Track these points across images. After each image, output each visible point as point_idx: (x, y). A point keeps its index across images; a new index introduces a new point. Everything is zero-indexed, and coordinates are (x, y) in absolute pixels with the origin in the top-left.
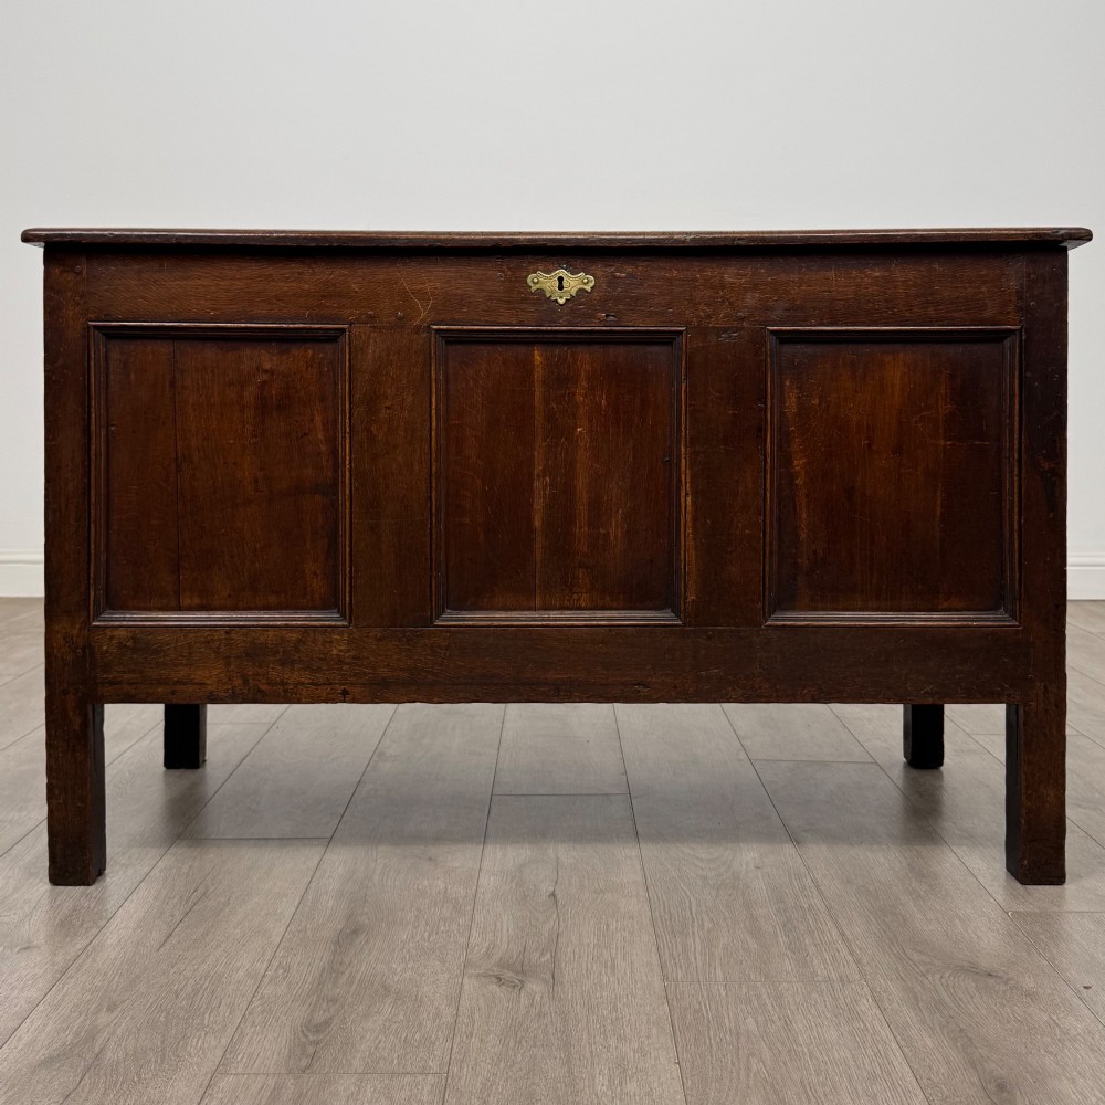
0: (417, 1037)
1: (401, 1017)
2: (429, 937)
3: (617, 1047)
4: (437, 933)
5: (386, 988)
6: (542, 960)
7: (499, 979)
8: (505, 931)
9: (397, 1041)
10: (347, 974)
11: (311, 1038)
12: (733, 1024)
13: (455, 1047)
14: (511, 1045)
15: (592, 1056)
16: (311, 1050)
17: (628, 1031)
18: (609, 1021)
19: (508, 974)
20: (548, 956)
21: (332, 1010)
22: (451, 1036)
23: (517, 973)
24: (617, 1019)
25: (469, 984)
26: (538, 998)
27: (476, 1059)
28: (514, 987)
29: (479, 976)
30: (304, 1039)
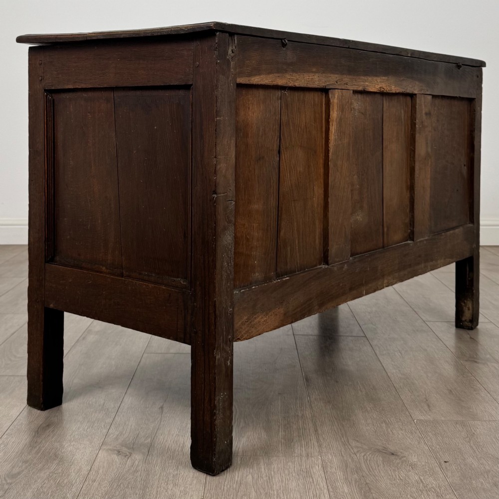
0: (65, 482)
1: (60, 471)
2: (87, 429)
3: (171, 489)
4: (92, 427)
5: (56, 456)
6: (145, 442)
7: (119, 452)
8: (129, 427)
9: (53, 483)
10: (37, 448)
11: (8, 481)
12: (239, 478)
13: (84, 487)
14: (115, 487)
15: (157, 493)
16: (6, 487)
17: (180, 481)
18: (172, 475)
19: (124, 449)
20: (149, 440)
21: (24, 467)
22: (84, 481)
23: (129, 448)
24: (177, 474)
25: (102, 455)
26: (137, 462)
27: (93, 494)
28: (125, 456)
29: (108, 450)
30: (4, 482)
